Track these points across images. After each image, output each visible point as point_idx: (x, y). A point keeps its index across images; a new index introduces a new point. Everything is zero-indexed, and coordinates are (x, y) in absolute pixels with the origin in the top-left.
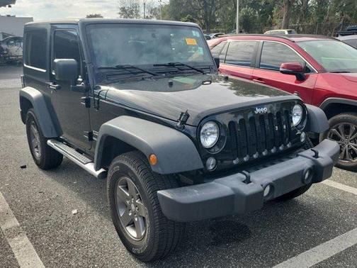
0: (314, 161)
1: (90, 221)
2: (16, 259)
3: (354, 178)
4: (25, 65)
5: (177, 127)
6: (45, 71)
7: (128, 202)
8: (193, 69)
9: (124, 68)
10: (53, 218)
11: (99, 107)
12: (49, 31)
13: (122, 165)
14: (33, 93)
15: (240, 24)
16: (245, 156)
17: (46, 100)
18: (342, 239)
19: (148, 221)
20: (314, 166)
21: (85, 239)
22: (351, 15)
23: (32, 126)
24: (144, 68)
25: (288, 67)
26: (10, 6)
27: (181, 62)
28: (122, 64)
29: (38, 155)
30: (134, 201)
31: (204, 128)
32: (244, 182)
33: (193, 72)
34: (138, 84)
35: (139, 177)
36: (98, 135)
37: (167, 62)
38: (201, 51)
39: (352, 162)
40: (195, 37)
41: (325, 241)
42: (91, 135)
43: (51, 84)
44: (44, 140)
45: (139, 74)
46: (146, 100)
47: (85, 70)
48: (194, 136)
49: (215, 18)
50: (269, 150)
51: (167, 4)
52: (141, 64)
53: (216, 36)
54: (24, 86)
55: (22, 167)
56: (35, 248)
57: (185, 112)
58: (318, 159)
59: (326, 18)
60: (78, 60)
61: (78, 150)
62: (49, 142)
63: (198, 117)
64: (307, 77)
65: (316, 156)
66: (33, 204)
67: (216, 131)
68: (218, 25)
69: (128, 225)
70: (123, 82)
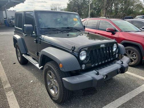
0: (121, 65)
1: (37, 85)
2: (8, 101)
3: (132, 69)
4: (15, 27)
5: (70, 52)
6: (21, 29)
7: (51, 80)
8: (76, 29)
9: (51, 29)
10: (23, 84)
11: (41, 43)
12: (23, 14)
13: (49, 66)
14: (18, 37)
15: (90, 15)
16: (96, 63)
17: (22, 39)
18: (130, 94)
19: (59, 89)
20: (121, 67)
21: (35, 93)
22: (126, 13)
23: (18, 49)
24: (58, 29)
25: (109, 29)
26: (14, 7)
27: (72, 27)
28: (50, 27)
29: (19, 59)
30: (54, 80)
31: (81, 53)
32: (96, 74)
33: (76, 31)
34: (56, 35)
35: (55, 71)
36: (40, 54)
37: (66, 27)
38: (79, 23)
39: (131, 64)
40: (77, 18)
41: (124, 95)
42: (38, 54)
43: (24, 34)
44: (21, 54)
45: (56, 31)
46: (59, 41)
47: (36, 29)
48: (77, 56)
49: (82, 13)
50: (105, 61)
51: (66, 8)
52: (57, 27)
53: (82, 19)
54: (15, 34)
55: (14, 64)
56: (16, 96)
57: (74, 46)
58: (123, 65)
59: (118, 14)
60: (33, 25)
61: (33, 59)
62: (23, 55)
63: (79, 48)
64: (116, 33)
65: (122, 63)
66: (17, 78)
67: (85, 54)
68: (83, 15)
69: (51, 89)
70: (50, 34)
